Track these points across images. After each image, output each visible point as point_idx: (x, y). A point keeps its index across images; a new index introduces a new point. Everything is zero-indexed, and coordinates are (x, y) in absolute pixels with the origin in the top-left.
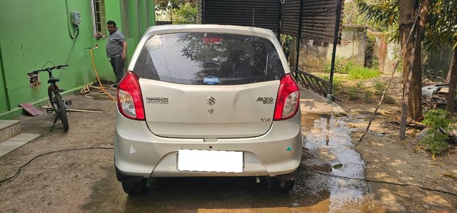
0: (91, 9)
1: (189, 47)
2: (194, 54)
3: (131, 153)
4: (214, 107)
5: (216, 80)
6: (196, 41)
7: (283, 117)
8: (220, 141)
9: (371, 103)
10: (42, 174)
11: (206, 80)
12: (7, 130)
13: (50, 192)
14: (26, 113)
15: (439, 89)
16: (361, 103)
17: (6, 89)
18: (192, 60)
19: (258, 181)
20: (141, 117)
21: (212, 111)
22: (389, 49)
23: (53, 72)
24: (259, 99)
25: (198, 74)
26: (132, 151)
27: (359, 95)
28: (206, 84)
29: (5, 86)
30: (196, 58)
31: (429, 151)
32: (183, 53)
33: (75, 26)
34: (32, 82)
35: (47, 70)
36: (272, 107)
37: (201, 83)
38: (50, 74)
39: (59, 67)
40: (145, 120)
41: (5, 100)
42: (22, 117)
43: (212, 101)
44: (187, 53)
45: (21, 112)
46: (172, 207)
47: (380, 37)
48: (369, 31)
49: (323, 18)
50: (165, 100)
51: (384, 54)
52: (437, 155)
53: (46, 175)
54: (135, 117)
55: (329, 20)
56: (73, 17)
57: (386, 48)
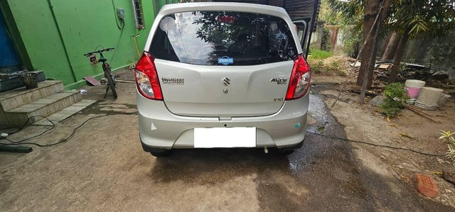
0: (132, 7)
1: (203, 29)
2: (207, 36)
3: (152, 129)
4: (228, 87)
5: (231, 60)
6: (208, 23)
7: (295, 97)
8: (234, 120)
9: (329, 75)
10: (92, 135)
11: (221, 60)
12: (70, 98)
13: (95, 152)
14: (89, 84)
15: (379, 66)
16: (323, 75)
17: (71, 67)
18: (206, 41)
19: (266, 151)
20: (159, 96)
21: (226, 92)
22: (338, 38)
23: (103, 53)
24: (273, 80)
25: (211, 55)
26: (153, 128)
27: (321, 70)
28: (221, 64)
29: (70, 64)
30: (209, 40)
31: (384, 114)
32: (198, 35)
33: (121, 20)
34: (91, 61)
35: (99, 52)
36: (285, 87)
37: (215, 63)
38: (101, 55)
39: (108, 50)
40: (163, 100)
41: (71, 74)
42: (86, 86)
43: (227, 81)
44: (200, 35)
45: (86, 83)
46: (192, 169)
47: (333, 29)
48: (325, 25)
49: (302, 12)
50: (180, 81)
51: (334, 41)
52: (391, 118)
53: (95, 136)
54: (153, 97)
55: (307, 13)
56: (118, 12)
57: (336, 38)
